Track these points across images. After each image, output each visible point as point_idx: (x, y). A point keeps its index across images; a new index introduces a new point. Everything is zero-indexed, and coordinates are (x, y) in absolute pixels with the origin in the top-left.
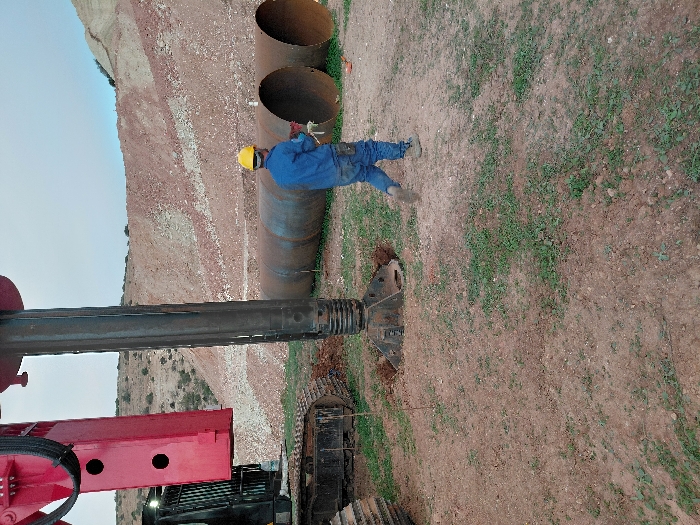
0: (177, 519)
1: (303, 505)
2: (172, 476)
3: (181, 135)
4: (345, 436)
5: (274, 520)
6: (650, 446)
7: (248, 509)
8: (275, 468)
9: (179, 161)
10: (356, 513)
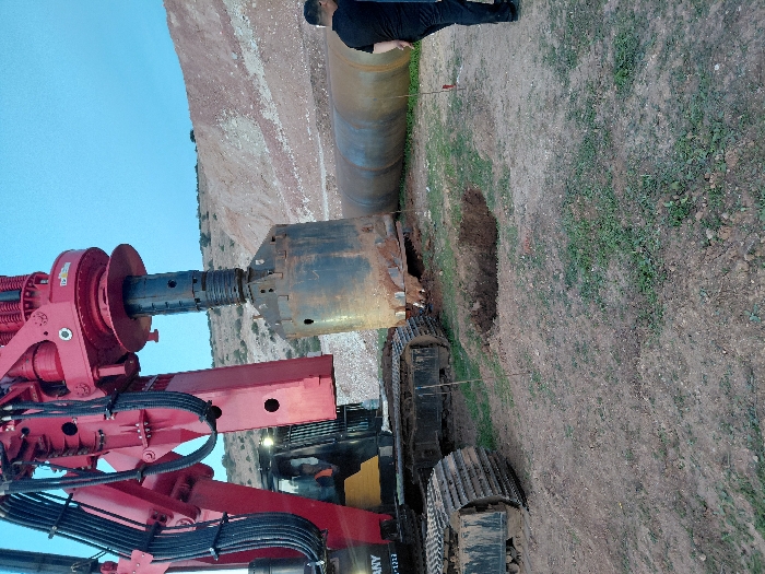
0: (289, 455)
1: (404, 436)
2: (283, 417)
3: (239, 32)
4: (442, 372)
5: (378, 453)
6: (734, 477)
7: (353, 445)
8: (376, 406)
9: (240, 63)
10: (457, 462)
